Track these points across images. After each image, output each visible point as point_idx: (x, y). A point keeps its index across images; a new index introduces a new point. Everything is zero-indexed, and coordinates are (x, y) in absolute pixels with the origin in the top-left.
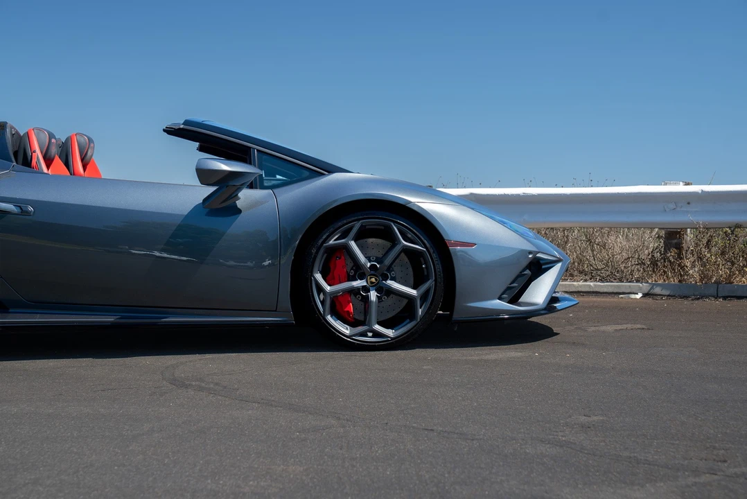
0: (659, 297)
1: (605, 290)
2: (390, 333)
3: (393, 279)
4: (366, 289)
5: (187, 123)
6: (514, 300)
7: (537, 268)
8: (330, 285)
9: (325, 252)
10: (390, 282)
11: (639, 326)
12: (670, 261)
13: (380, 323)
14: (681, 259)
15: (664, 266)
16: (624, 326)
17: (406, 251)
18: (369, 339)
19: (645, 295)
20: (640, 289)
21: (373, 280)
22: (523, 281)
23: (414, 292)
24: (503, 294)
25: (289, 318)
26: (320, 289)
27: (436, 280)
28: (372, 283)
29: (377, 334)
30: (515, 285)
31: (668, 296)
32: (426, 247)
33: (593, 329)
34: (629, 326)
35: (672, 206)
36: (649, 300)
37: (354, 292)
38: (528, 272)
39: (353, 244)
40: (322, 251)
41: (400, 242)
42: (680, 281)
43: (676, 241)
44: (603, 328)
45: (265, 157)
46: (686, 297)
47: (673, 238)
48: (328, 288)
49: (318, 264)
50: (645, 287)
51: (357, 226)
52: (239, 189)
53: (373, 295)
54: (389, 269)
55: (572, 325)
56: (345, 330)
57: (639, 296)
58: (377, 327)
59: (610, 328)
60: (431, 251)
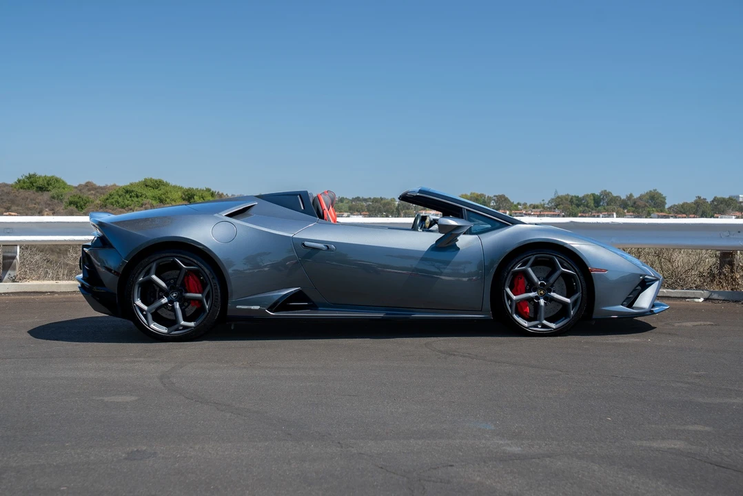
0: (717, 301)
1: (675, 295)
2: (553, 326)
3: (554, 292)
4: (538, 298)
5: (420, 191)
6: (630, 306)
7: (644, 284)
8: (515, 295)
9: (512, 274)
10: (552, 294)
11: (709, 323)
12: (725, 274)
13: (546, 319)
14: (733, 272)
15: (720, 278)
16: (699, 323)
17: (564, 274)
18: (539, 329)
19: (706, 300)
20: (702, 295)
21: (542, 292)
22: (636, 293)
23: (568, 300)
24: (624, 301)
25: (489, 316)
26: (509, 298)
27: (582, 293)
28: (541, 294)
29: (544, 326)
30: (631, 296)
31: (724, 300)
32: (576, 272)
33: (679, 324)
34: (702, 323)
35: (726, 234)
36: (709, 304)
37: (530, 299)
38: (639, 288)
39: (530, 270)
40: (510, 274)
41: (560, 269)
42: (732, 289)
43: (729, 259)
44: (684, 324)
45: (471, 214)
46: (736, 301)
47: (726, 257)
48: (514, 297)
49: (508, 283)
50: (706, 294)
51: (533, 259)
52: (459, 235)
53: (542, 302)
54: (552, 286)
55: (661, 321)
56: (525, 323)
57: (701, 300)
58: (545, 322)
59: (689, 324)
60: (580, 274)
